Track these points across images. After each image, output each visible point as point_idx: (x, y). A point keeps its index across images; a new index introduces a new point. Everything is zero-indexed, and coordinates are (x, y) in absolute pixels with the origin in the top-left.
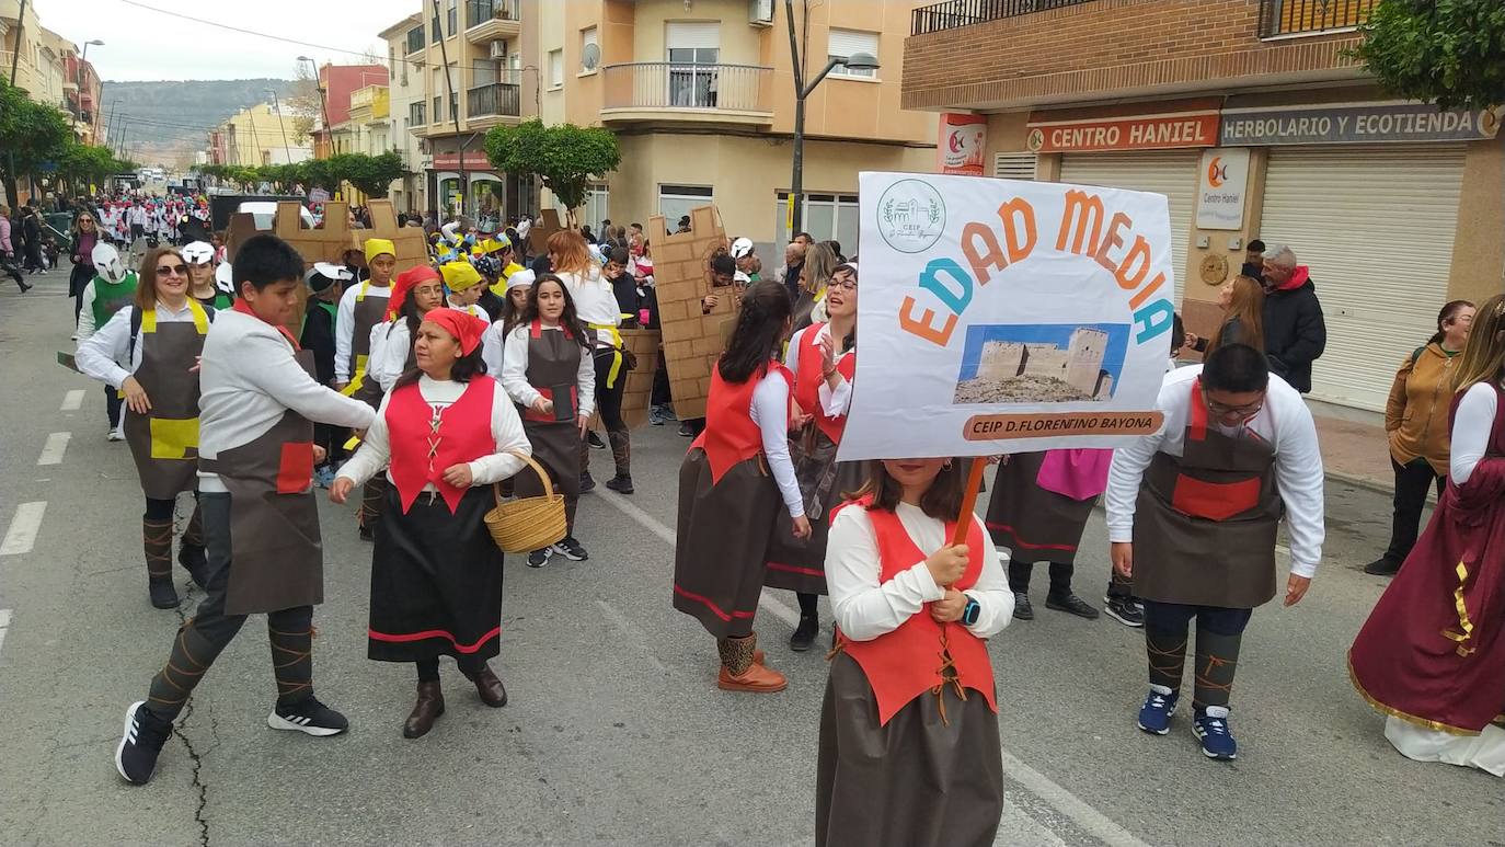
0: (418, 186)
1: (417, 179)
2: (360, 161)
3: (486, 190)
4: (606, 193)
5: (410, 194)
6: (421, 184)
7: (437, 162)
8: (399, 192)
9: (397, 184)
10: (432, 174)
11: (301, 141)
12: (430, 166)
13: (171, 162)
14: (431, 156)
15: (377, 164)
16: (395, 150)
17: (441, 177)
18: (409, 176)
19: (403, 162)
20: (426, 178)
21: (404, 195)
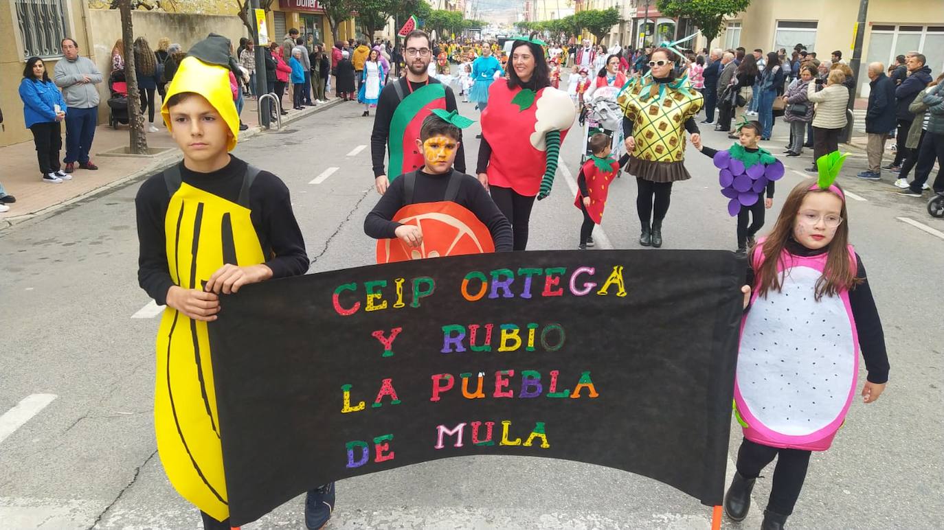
0: (627, 29)
1: (627, 24)
2: (594, 14)
3: (666, 29)
4: (740, 28)
5: (622, 34)
6: (629, 28)
7: (639, 12)
8: (616, 34)
9: (615, 29)
10: (636, 20)
11: (570, 5)
12: (635, 16)
13: (505, 21)
14: (636, 9)
15: (603, 16)
16: (617, 7)
17: (641, 22)
18: (623, 22)
19: (620, 14)
20: (632, 23)
21: (619, 36)
